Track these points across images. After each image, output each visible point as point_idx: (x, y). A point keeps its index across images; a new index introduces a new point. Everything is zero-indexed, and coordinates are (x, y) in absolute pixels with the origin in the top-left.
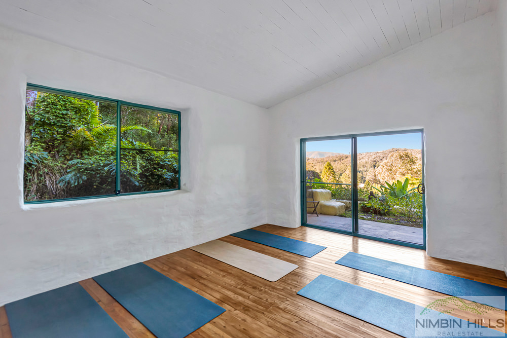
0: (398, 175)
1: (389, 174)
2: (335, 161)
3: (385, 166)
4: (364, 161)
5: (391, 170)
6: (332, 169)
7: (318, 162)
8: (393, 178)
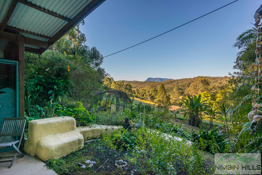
0: (200, 92)
1: (194, 91)
2: (168, 83)
3: (193, 87)
4: (184, 83)
5: (196, 89)
6: (164, 88)
7: (159, 84)
8: (197, 93)
